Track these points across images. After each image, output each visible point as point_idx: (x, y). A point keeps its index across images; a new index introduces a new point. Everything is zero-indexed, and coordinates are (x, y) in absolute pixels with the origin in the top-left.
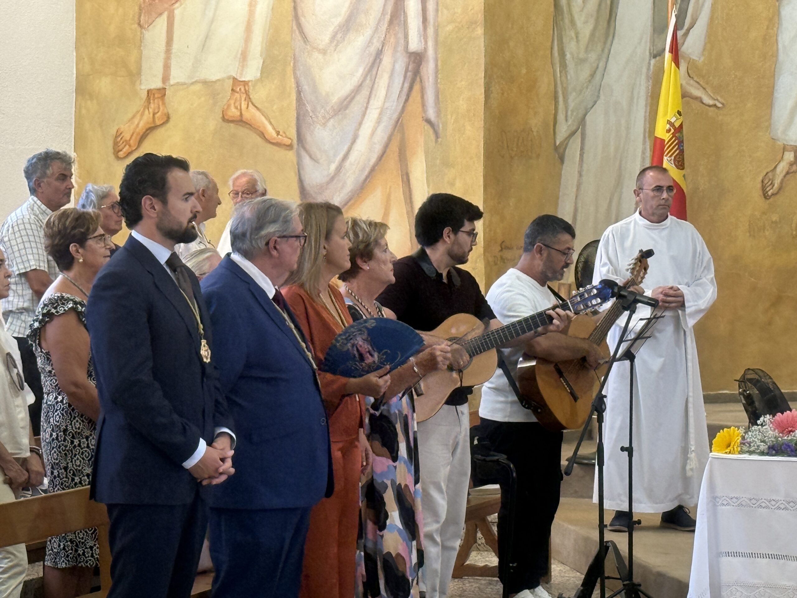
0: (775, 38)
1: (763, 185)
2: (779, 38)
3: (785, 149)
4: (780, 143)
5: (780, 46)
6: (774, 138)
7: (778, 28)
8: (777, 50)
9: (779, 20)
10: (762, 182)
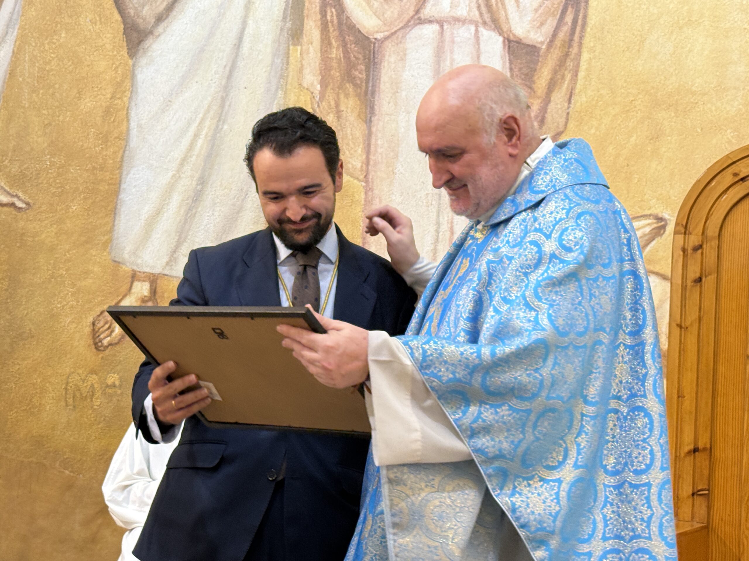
0: (125, 112)
1: (94, 330)
2: (133, 113)
3: (134, 277)
4: (127, 268)
5: (133, 124)
6: (117, 259)
7: (130, 99)
8: (128, 130)
9: (132, 86)
10: (93, 324)
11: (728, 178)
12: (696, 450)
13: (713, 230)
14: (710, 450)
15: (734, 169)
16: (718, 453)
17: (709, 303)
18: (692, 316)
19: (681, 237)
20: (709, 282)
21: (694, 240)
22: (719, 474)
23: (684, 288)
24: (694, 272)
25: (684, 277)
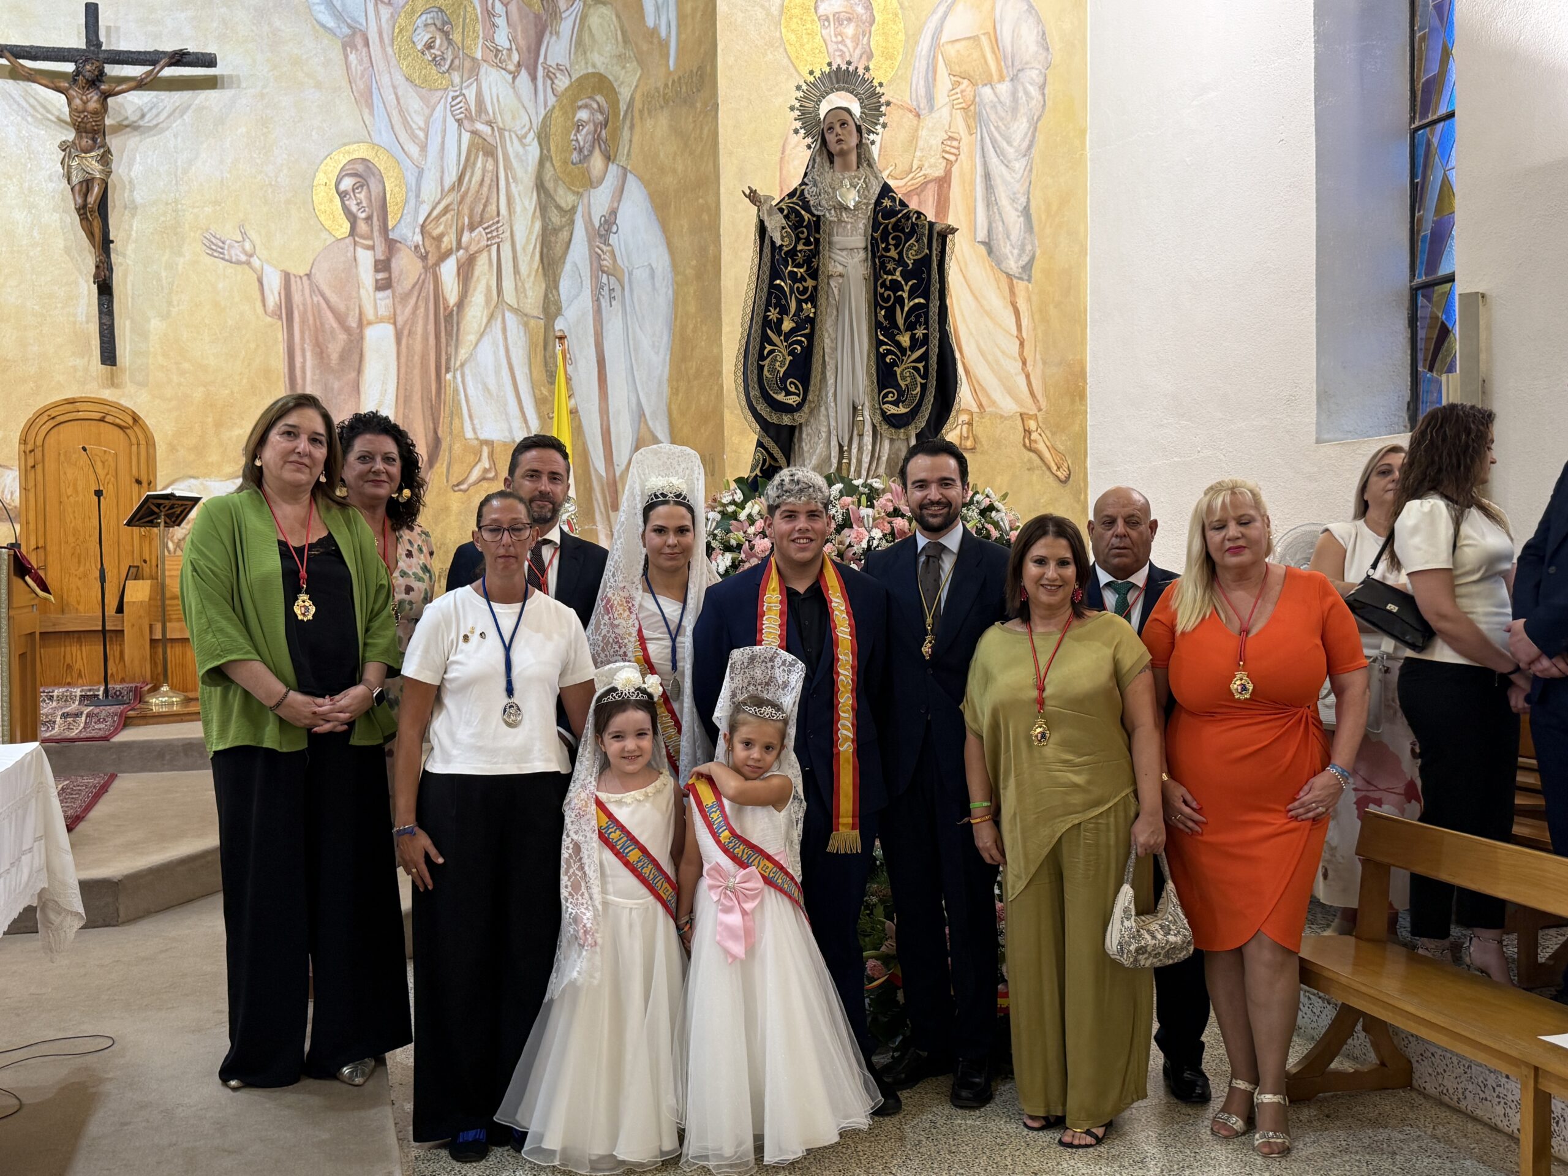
11: (45, 418)
12: (37, 548)
13: (39, 442)
14: (45, 548)
15: (48, 413)
16: (48, 548)
17: (40, 478)
18: (31, 484)
19: (22, 446)
20: (39, 467)
21: (30, 447)
22: (50, 559)
23: (26, 471)
24: (31, 463)
25: (26, 466)
